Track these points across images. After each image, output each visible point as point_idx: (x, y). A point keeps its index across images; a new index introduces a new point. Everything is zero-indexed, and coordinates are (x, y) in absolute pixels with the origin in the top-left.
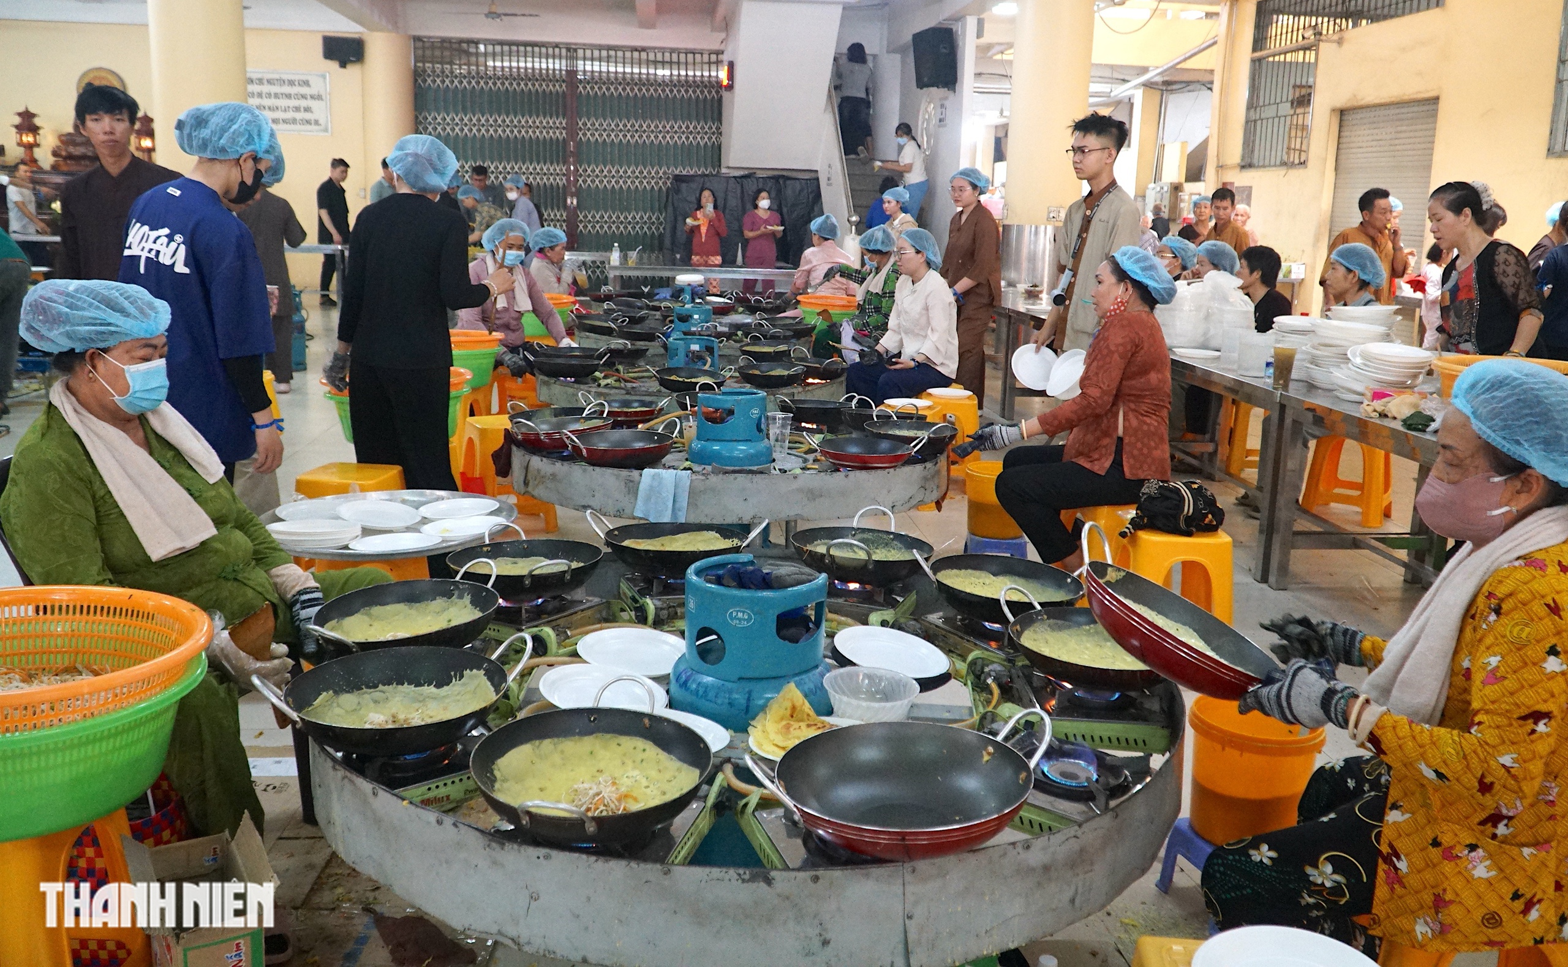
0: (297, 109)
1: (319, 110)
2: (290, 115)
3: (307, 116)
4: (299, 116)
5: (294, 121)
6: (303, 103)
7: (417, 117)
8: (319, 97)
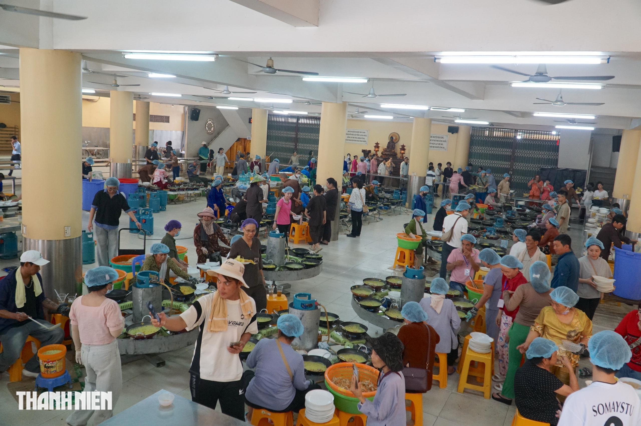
0: (439, 144)
1: (445, 145)
2: (437, 145)
3: (442, 146)
4: (439, 146)
5: (438, 147)
6: (441, 143)
7: (470, 147)
8: (445, 141)
